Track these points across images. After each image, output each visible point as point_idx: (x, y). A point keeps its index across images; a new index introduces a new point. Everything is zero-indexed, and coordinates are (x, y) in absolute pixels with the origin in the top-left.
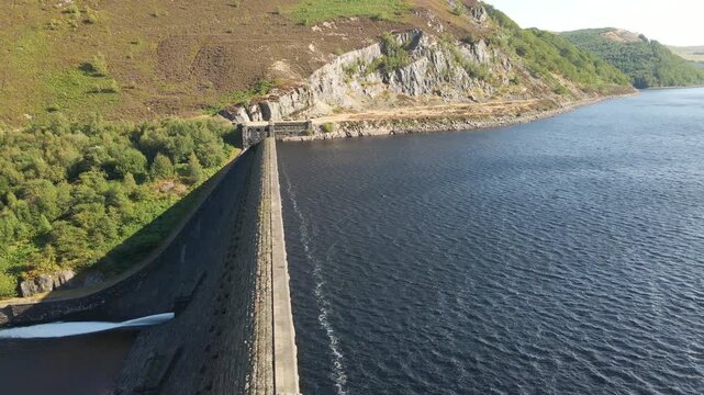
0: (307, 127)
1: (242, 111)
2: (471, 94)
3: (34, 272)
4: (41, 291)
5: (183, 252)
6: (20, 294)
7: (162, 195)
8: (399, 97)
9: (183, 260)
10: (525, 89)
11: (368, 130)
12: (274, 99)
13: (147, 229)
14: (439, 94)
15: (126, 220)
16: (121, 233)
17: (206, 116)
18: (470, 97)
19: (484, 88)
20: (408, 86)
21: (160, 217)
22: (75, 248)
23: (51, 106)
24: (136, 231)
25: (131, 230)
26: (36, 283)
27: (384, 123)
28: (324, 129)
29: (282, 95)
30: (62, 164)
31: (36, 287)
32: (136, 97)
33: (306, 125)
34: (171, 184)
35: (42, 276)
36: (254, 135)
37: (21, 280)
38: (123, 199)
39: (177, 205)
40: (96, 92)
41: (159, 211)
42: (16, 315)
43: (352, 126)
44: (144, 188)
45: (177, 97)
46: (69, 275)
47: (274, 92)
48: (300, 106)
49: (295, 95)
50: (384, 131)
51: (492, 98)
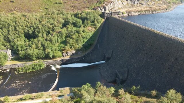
0: (119, 13)
1: (99, 8)
2: (148, 4)
3: (66, 51)
4: (68, 55)
5: (99, 46)
6: (63, 57)
7: (89, 31)
8: (131, 5)
9: (99, 48)
10: (162, 2)
11: (133, 14)
12: (107, 5)
13: (89, 40)
14: (141, 4)
15: (83, 38)
16: (83, 41)
17: (89, 10)
18: (148, 5)
19: (151, 2)
20: (133, 2)
21: (91, 37)
22: (74, 44)
23: (46, 8)
24: (87, 40)
25: (86, 40)
26: (67, 54)
27: (136, 12)
28: (123, 13)
29: (108, 4)
30: (61, 23)
31: (67, 55)
32: (68, 5)
33: (119, 12)
34: (91, 28)
35: (68, 52)
36: (108, 15)
37: (63, 53)
38: (81, 32)
39: (94, 34)
40: (57, 3)
41: (91, 36)
42: (64, 61)
43: (129, 13)
44: (85, 29)
45: (79, 5)
46: (74, 52)
47: (106, 3)
48: (112, 7)
49: (111, 4)
50: (137, 14)
51: (154, 5)
